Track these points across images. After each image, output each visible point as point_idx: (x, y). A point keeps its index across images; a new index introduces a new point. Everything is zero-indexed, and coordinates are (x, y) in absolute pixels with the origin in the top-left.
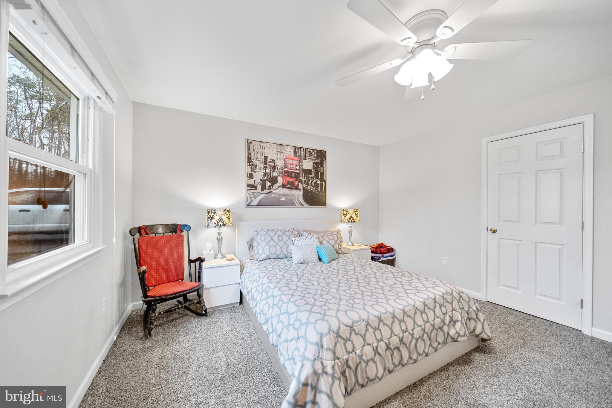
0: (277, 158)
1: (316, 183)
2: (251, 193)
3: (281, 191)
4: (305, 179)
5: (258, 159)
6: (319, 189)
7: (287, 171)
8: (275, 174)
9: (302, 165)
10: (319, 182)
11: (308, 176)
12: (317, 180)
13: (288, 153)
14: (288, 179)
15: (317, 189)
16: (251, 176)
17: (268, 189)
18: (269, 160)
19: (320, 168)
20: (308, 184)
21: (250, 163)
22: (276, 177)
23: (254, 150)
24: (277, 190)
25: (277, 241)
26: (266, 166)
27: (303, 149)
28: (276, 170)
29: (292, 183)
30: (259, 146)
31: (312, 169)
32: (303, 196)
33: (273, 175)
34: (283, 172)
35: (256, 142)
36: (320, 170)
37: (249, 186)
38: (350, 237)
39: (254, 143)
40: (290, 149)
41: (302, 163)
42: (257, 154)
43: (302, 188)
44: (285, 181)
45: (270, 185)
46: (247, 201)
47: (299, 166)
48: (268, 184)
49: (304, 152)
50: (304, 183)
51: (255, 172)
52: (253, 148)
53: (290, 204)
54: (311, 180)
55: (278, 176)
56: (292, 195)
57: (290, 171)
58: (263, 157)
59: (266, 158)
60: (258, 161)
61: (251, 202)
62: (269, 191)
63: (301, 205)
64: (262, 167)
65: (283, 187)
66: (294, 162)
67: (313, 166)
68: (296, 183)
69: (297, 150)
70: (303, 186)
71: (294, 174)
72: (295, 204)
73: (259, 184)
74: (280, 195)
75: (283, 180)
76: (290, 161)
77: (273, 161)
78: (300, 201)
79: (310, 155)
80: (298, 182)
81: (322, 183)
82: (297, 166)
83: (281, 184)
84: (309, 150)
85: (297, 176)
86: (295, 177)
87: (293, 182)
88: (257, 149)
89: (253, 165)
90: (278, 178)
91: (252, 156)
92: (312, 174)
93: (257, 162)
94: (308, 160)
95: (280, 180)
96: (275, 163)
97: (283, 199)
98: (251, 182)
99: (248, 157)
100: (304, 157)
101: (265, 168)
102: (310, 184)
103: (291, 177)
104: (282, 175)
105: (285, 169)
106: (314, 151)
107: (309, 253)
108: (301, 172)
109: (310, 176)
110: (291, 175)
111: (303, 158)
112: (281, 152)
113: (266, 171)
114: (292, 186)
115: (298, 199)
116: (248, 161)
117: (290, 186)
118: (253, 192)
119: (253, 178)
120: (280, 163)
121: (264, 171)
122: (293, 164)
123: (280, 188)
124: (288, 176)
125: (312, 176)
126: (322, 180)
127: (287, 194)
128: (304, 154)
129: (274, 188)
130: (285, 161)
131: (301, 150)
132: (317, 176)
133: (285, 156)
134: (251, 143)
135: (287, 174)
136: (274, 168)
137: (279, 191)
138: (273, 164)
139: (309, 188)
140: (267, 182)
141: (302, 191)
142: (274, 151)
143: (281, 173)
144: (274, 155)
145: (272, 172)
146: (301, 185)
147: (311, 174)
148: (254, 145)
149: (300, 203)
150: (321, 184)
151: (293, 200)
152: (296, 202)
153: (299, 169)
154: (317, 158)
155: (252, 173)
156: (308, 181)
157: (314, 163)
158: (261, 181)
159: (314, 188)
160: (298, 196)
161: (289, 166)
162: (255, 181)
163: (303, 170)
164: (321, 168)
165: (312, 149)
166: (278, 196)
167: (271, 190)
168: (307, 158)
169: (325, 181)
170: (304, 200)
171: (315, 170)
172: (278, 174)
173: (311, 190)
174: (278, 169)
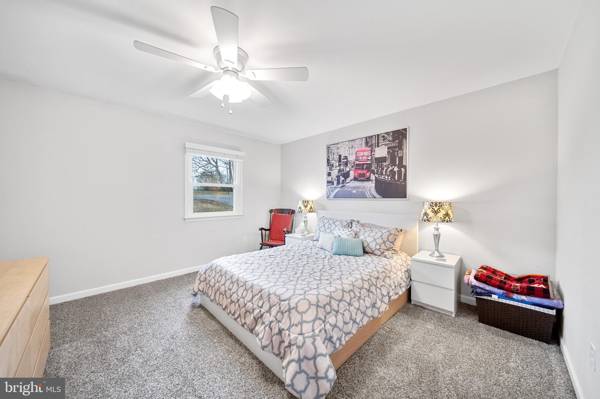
0: (349, 154)
1: (392, 171)
2: (329, 188)
3: (352, 184)
4: (377, 168)
5: (334, 159)
6: (396, 178)
7: (359, 164)
8: (348, 169)
9: (374, 154)
10: (396, 169)
11: (382, 165)
12: (393, 167)
13: (359, 146)
14: (360, 172)
15: (393, 177)
16: (329, 174)
17: (342, 184)
18: (342, 158)
19: (397, 151)
20: (382, 174)
21: (328, 164)
22: (349, 172)
23: (331, 152)
24: (349, 184)
25: (326, 228)
26: (340, 163)
27: (376, 136)
28: (349, 165)
29: (363, 175)
30: (335, 148)
31: (387, 155)
32: (375, 188)
33: (346, 170)
34: (354, 165)
35: (332, 145)
36: (398, 154)
37: (328, 182)
38: (437, 245)
39: (331, 146)
40: (361, 142)
41: (374, 152)
42: (334, 155)
43: (374, 178)
44: (356, 175)
45: (343, 180)
46: (327, 194)
47: (371, 156)
48: (342, 179)
49: (376, 140)
50: (377, 173)
51: (332, 170)
52: (331, 151)
53: (362, 196)
54: (385, 168)
55: (350, 170)
56: (364, 188)
57: (361, 164)
58: (338, 157)
59: (340, 156)
60: (335, 160)
61: (329, 195)
62: (343, 185)
63: (374, 197)
64: (338, 165)
65: (354, 180)
66: (366, 153)
67: (388, 152)
68: (368, 175)
69: (368, 141)
70: (375, 176)
71: (365, 166)
72: (366, 196)
73: (335, 180)
74: (351, 188)
75: (355, 173)
76: (362, 154)
77: (346, 158)
78: (372, 193)
79: (383, 140)
80: (369, 173)
81: (402, 170)
82: (368, 156)
83: (352, 178)
84: (382, 135)
85: (369, 167)
86: (367, 168)
87: (365, 174)
88: (333, 151)
89: (331, 165)
90: (351, 172)
91: (330, 157)
92: (387, 161)
93: (334, 162)
94: (381, 147)
95: (352, 174)
96: (347, 159)
97: (354, 192)
98: (330, 179)
99: (328, 159)
100: (376, 144)
101: (340, 165)
102: (384, 173)
103: (363, 169)
104: (353, 168)
105: (357, 162)
106: (388, 135)
107: (326, 241)
108: (373, 162)
109: (384, 164)
110: (363, 167)
111: (375, 146)
112: (352, 147)
113: (340, 168)
114: (363, 179)
115: (369, 191)
116: (328, 162)
117: (361, 179)
118: (331, 187)
119: (331, 176)
120: (352, 158)
121: (338, 168)
122: (365, 155)
123: (352, 182)
124: (359, 169)
125: (387, 163)
126: (401, 165)
127: (358, 186)
128: (376, 142)
129: (347, 182)
130: (356, 155)
131: (373, 138)
132: (393, 163)
133: (356, 149)
134: (329, 147)
135: (358, 167)
136: (346, 164)
137: (351, 184)
138: (346, 160)
139: (382, 178)
140: (341, 177)
141: (374, 182)
142: (347, 149)
143: (352, 167)
144: (346, 152)
145: (345, 167)
146: (374, 176)
147: (385, 162)
148: (331, 148)
149: (372, 195)
150: (400, 172)
151: (364, 192)
152: (368, 194)
153: (370, 160)
154: (393, 141)
155: (330, 171)
156: (381, 171)
157: (388, 148)
158: (336, 177)
159: (389, 177)
160: (370, 187)
161: (360, 158)
162: (332, 177)
163: (376, 159)
164: (399, 151)
165: (386, 133)
166: (350, 189)
167: (344, 184)
168: (380, 144)
169: (405, 167)
170: (377, 192)
171: (391, 156)
172: (350, 169)
173: (385, 180)
174: (350, 164)
